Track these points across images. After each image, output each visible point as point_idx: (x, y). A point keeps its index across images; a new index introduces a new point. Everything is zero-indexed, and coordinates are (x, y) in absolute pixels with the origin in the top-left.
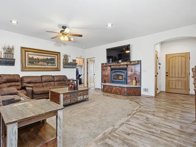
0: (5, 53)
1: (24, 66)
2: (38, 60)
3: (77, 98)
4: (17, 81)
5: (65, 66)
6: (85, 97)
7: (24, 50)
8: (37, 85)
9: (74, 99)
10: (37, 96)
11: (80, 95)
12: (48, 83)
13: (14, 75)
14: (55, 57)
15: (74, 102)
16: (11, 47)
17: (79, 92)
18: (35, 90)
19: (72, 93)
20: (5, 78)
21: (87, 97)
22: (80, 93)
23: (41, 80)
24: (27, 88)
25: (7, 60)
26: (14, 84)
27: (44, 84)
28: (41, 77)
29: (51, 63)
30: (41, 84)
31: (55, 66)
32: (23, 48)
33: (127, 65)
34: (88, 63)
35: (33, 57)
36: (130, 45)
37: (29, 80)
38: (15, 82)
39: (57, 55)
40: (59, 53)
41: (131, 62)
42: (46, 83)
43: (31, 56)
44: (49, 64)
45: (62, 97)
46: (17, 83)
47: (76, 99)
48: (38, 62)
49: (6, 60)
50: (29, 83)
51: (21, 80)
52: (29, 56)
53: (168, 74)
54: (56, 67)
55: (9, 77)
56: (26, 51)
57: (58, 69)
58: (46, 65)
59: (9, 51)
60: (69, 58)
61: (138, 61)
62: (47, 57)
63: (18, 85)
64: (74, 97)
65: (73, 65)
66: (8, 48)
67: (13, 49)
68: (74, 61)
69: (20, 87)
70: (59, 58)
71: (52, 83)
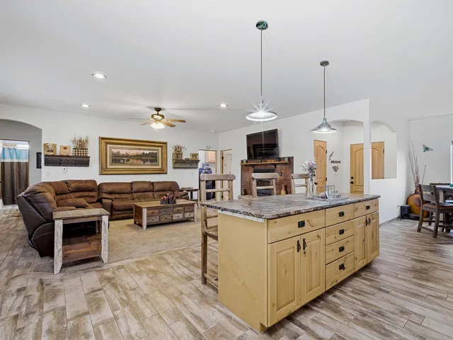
0: (75, 149)
1: (104, 166)
2: (128, 158)
3: (172, 217)
4: (92, 190)
5: (177, 166)
6: (187, 215)
7: (105, 141)
8: (123, 196)
9: (166, 216)
10: (119, 213)
11: (178, 212)
12: (141, 194)
13: (86, 181)
14: (158, 150)
15: (166, 221)
16: (84, 139)
17: (174, 207)
18: (117, 204)
19: (163, 208)
20: (73, 185)
21: (192, 215)
22: (178, 208)
23: (129, 189)
24: (104, 201)
25: (78, 159)
26: (86, 194)
27: (135, 195)
28: (132, 183)
29: (151, 161)
30: (129, 196)
31: (158, 165)
32: (103, 139)
33: (275, 165)
34: (223, 158)
35: (118, 152)
36: (276, 130)
37: (110, 188)
38: (89, 191)
39: (161, 147)
40: (166, 143)
41: (280, 159)
42: (139, 194)
43: (115, 151)
44: (146, 163)
45: (145, 212)
46: (91, 194)
47: (169, 218)
48: (128, 160)
49: (75, 159)
50: (110, 193)
51: (99, 189)
52: (113, 150)
53: (353, 180)
54: (160, 167)
55: (78, 184)
56: (107, 143)
57: (163, 171)
58: (140, 165)
59: (81, 145)
60: (183, 151)
61: (289, 158)
62: (142, 152)
63: (92, 197)
64: (167, 214)
65: (192, 162)
66: (80, 141)
67: (87, 141)
68: (195, 155)
69: (95, 200)
70: (164, 153)
71: (151, 194)
